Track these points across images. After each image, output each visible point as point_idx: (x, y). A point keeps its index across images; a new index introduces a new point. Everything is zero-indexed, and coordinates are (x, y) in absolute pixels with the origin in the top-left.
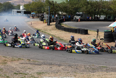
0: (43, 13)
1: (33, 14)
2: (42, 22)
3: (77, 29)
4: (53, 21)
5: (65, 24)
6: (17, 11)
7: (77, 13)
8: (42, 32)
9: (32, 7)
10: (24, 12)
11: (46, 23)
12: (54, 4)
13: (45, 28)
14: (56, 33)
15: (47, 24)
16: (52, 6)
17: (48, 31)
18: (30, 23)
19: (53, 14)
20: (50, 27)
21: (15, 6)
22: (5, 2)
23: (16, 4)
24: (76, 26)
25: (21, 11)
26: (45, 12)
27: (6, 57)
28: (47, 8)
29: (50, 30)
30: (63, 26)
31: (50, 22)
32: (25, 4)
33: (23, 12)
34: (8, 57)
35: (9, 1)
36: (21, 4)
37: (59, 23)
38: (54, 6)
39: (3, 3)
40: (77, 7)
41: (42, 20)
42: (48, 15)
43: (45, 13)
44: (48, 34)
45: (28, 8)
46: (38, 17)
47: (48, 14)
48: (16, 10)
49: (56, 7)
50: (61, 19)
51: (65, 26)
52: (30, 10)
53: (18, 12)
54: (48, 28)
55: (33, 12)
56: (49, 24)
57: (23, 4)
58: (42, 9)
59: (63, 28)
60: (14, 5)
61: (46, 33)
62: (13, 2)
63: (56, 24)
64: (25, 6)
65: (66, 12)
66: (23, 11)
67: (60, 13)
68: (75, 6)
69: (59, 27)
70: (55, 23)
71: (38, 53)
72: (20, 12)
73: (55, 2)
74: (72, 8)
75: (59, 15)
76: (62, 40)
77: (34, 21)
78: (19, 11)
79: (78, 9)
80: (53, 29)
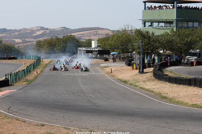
0: (131, 52)
1: (114, 54)
2: (130, 68)
3: (192, 78)
4: (150, 67)
5: (171, 71)
6: (86, 50)
7: (190, 51)
8: (131, 84)
9: (112, 43)
10: (99, 51)
11: (136, 69)
12: (149, 37)
13: (136, 78)
14: (155, 87)
15: (138, 71)
16: (146, 40)
17: (141, 83)
18: (108, 70)
19: (148, 54)
20: (144, 76)
21: (83, 42)
22: (65, 35)
23: (84, 38)
24: (189, 73)
25: (94, 49)
26: (134, 50)
27: (68, 129)
28: (138, 43)
29: (144, 81)
30: (167, 74)
31: (144, 67)
32: (100, 37)
33: (96, 51)
34: (73, 128)
35: (72, 34)
36: (92, 37)
37: (159, 70)
38: (150, 40)
39: (61, 37)
40: (190, 41)
41: (130, 64)
42: (140, 55)
43: (134, 52)
44: (141, 88)
45: (105, 44)
46: (123, 59)
47: (139, 53)
48: (84, 49)
49: (154, 41)
50: (164, 62)
51: (170, 74)
52: (108, 48)
53: (88, 52)
54: (140, 78)
55: (113, 51)
56: (143, 71)
57: (97, 38)
58: (130, 45)
59: (167, 78)
60: (81, 40)
61: (137, 86)
62: (79, 36)
63: (154, 70)
64: (99, 41)
65: (171, 49)
66: (97, 49)
67: (161, 52)
68: (186, 39)
69: (159, 76)
70: (152, 69)
71: (123, 121)
72: (91, 52)
73: (151, 32)
74: (181, 42)
75: (159, 55)
76: (165, 98)
77: (115, 66)
78: (89, 49)
79: (192, 44)
80: (149, 80)
